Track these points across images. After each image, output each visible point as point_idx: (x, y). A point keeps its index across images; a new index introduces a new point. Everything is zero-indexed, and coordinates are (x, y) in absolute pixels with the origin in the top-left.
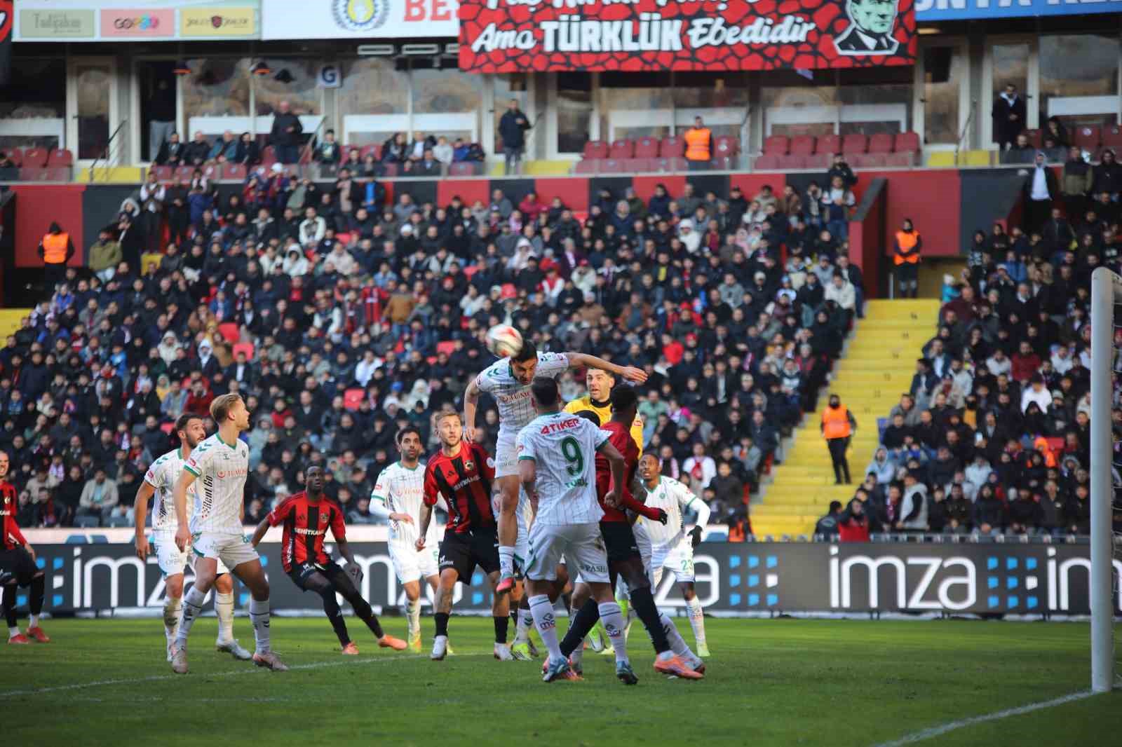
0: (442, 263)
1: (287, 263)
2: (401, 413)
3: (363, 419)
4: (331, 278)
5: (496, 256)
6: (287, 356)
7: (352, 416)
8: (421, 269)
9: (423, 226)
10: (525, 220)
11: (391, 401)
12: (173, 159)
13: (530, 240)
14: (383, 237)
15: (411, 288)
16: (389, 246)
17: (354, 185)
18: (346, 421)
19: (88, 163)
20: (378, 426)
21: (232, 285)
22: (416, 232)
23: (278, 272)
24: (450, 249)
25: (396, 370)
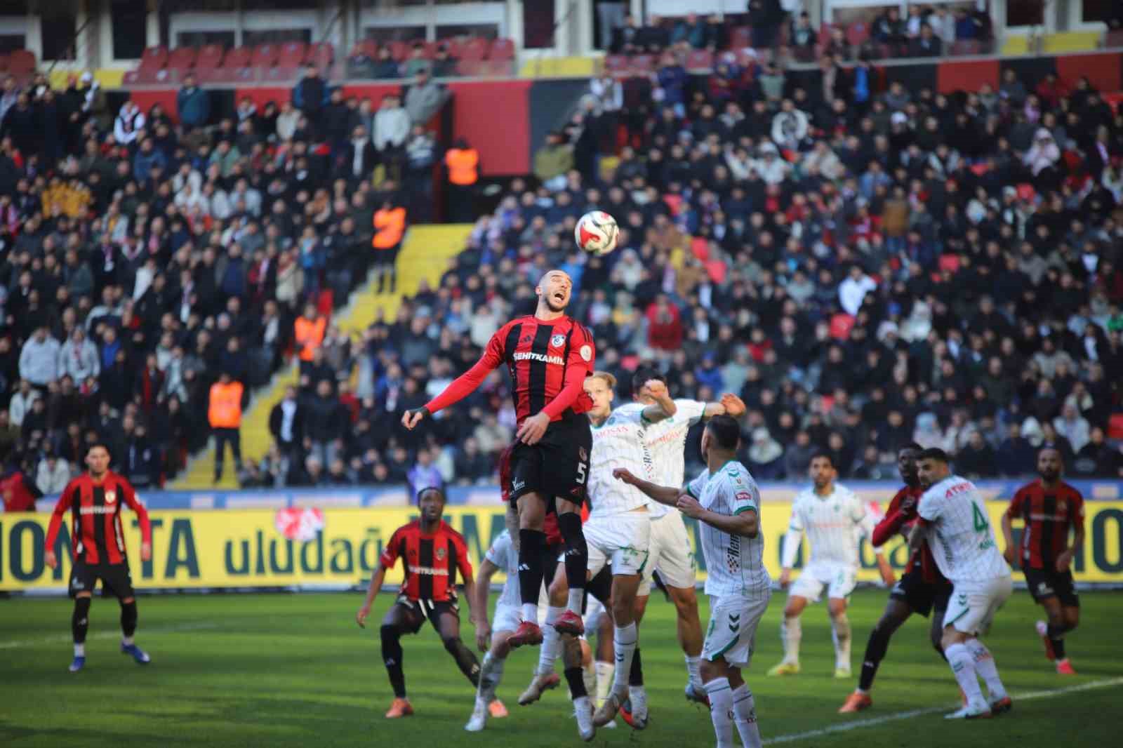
0: (944, 161)
1: (760, 166)
2: (901, 344)
3: (855, 350)
4: (814, 181)
5: (1009, 153)
6: (764, 277)
7: (843, 348)
8: (918, 169)
9: (920, 117)
10: (1043, 107)
11: (887, 329)
12: (629, 46)
13: (1051, 130)
14: (874, 132)
15: (907, 190)
16: (881, 141)
17: (840, 71)
18: (835, 354)
19: (533, 54)
20: (873, 359)
21: (697, 193)
22: (913, 125)
23: (753, 177)
24: (951, 145)
25: (892, 291)
